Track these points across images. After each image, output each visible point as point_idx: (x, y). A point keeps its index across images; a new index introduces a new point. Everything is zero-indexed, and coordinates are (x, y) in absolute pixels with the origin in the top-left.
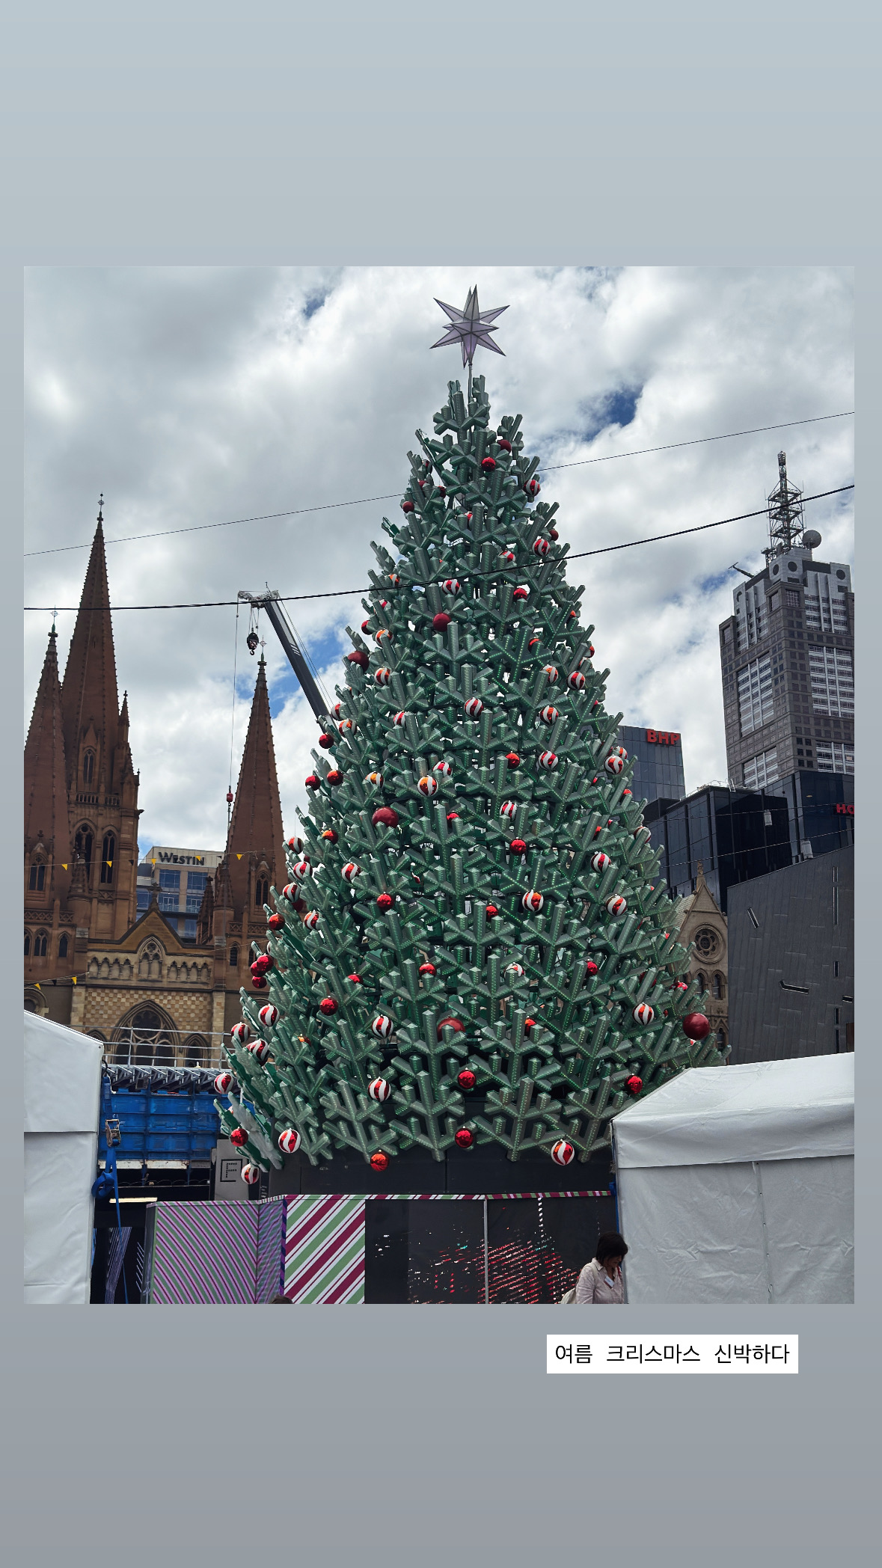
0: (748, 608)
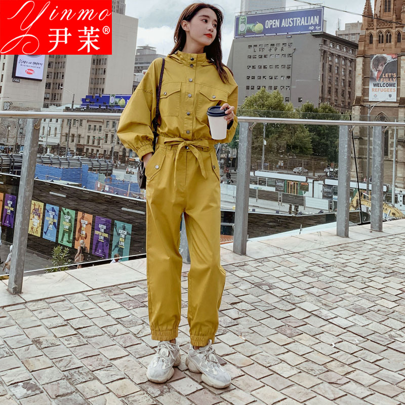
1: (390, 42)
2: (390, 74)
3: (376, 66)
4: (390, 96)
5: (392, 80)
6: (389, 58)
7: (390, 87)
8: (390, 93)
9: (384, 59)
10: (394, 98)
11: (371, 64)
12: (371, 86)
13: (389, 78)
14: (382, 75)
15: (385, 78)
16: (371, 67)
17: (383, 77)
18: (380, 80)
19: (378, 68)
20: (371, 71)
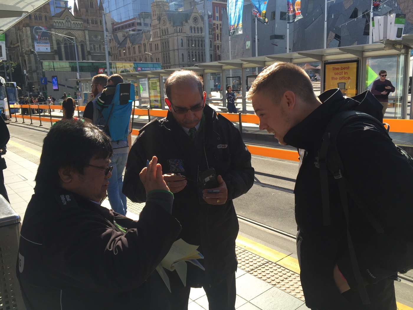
1: (41, 20)
2: (45, 37)
3: (36, 33)
4: (47, 49)
6: (43, 29)
7: (46, 44)
8: (47, 47)
9: (41, 29)
10: (49, 50)
11: (34, 31)
12: (36, 44)
13: (45, 39)
14: (41, 38)
16: (34, 33)
17: (42, 38)
18: (40, 40)
19: (38, 33)
20: (34, 35)
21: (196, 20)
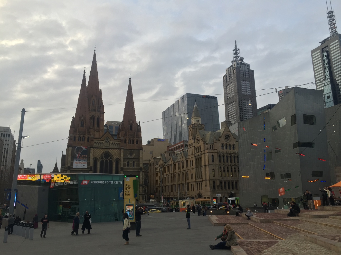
0: (229, 73)
1: (84, 141)
2: (84, 156)
3: (77, 152)
4: (84, 165)
5: (85, 158)
6: (84, 149)
7: (84, 162)
9: (82, 149)
10: (86, 167)
11: (75, 151)
12: (75, 161)
13: (84, 157)
14: (80, 156)
15: (82, 157)
16: (75, 152)
17: (81, 157)
18: (79, 158)
19: (78, 152)
20: (75, 154)
21: (229, 138)
